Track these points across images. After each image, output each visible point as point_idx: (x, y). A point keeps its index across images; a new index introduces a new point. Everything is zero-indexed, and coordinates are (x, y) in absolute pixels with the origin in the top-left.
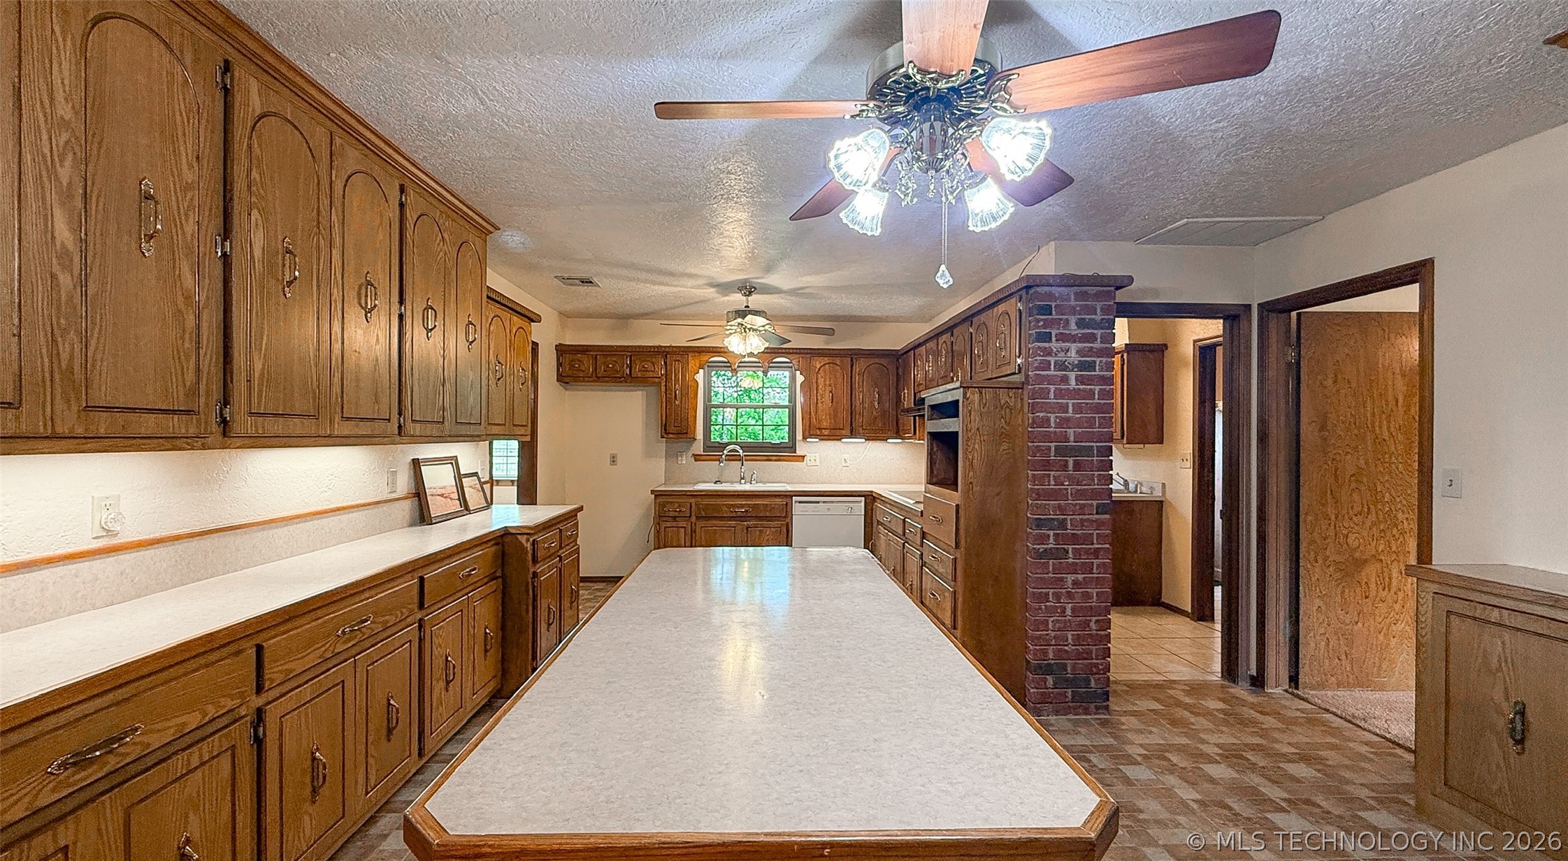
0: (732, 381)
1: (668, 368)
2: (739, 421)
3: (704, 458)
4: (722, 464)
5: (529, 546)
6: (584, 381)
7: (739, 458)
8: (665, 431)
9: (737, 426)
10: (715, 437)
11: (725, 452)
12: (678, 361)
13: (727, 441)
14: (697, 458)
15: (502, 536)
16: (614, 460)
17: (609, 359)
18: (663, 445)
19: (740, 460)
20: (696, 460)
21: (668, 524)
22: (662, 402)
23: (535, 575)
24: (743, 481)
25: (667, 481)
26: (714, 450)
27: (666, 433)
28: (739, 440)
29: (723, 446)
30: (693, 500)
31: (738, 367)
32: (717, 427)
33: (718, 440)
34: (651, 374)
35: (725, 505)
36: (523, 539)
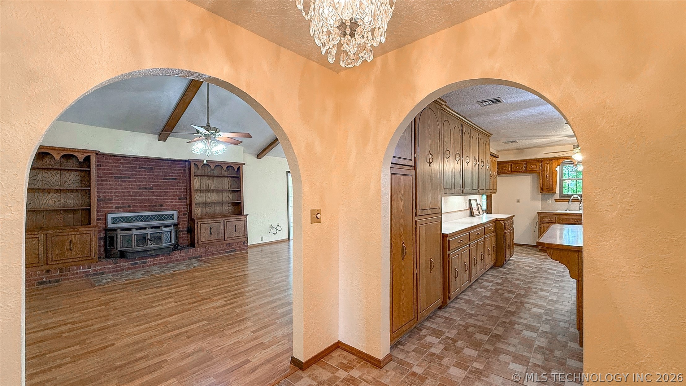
0: (573, 168)
1: (543, 166)
2: (578, 186)
3: (559, 201)
4: (569, 203)
5: (504, 224)
6: (507, 173)
7: (578, 201)
8: (542, 190)
9: (577, 187)
10: (565, 192)
11: (571, 198)
12: (547, 163)
13: (571, 194)
14: (556, 200)
15: (496, 221)
16: (518, 201)
17: (517, 165)
18: (540, 196)
19: (579, 201)
20: (556, 201)
21: (545, 225)
22: (540, 180)
23: (505, 233)
24: (580, 210)
25: (542, 209)
26: (565, 198)
27: (542, 191)
28: (578, 193)
29: (570, 196)
30: (556, 216)
31: (578, 163)
32: (566, 188)
33: (567, 193)
34: (535, 169)
35: (572, 219)
36: (502, 222)
